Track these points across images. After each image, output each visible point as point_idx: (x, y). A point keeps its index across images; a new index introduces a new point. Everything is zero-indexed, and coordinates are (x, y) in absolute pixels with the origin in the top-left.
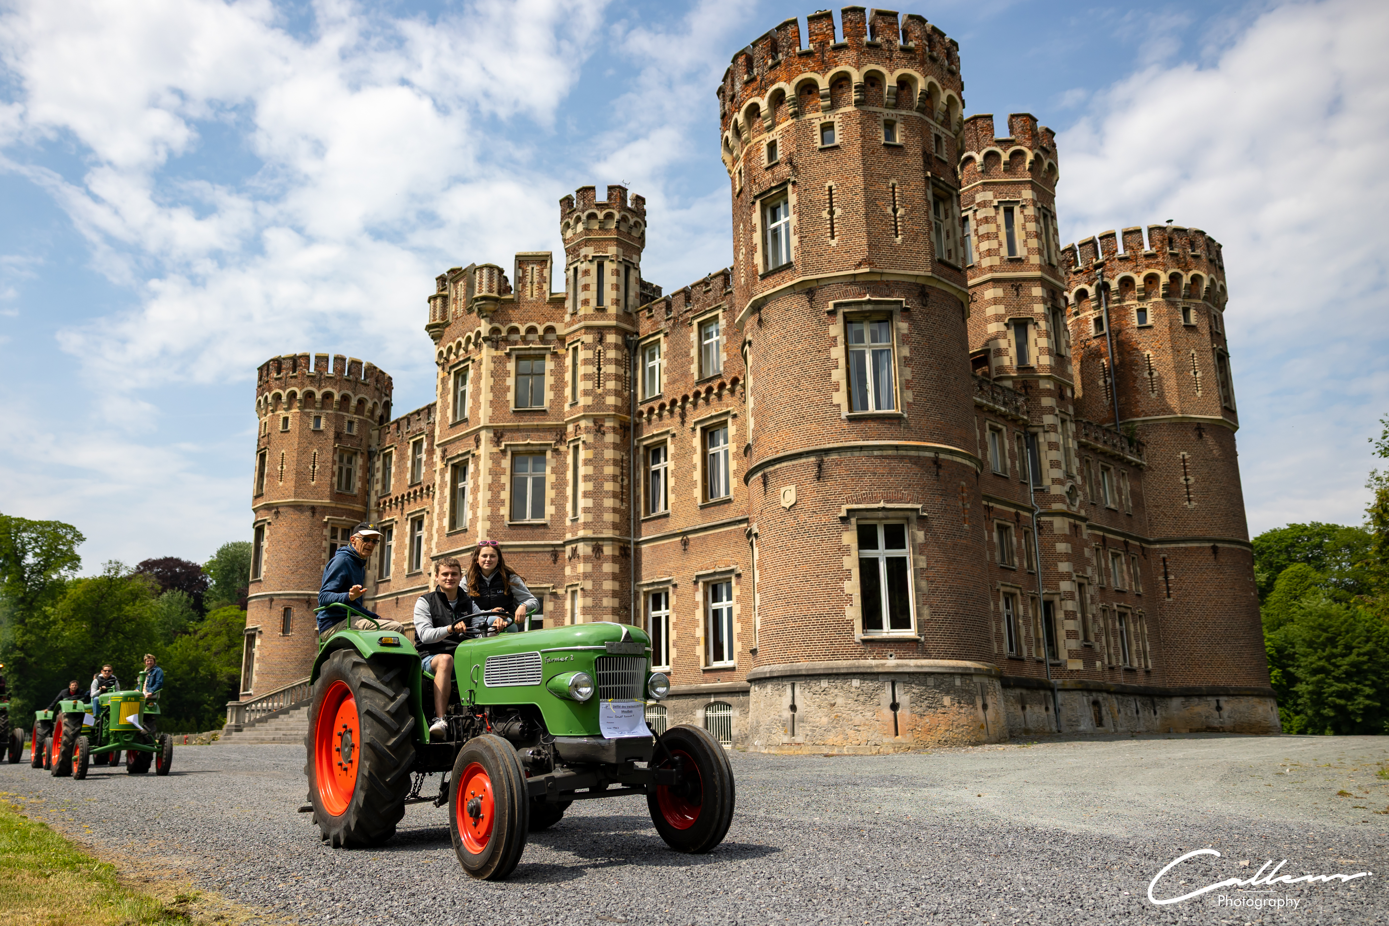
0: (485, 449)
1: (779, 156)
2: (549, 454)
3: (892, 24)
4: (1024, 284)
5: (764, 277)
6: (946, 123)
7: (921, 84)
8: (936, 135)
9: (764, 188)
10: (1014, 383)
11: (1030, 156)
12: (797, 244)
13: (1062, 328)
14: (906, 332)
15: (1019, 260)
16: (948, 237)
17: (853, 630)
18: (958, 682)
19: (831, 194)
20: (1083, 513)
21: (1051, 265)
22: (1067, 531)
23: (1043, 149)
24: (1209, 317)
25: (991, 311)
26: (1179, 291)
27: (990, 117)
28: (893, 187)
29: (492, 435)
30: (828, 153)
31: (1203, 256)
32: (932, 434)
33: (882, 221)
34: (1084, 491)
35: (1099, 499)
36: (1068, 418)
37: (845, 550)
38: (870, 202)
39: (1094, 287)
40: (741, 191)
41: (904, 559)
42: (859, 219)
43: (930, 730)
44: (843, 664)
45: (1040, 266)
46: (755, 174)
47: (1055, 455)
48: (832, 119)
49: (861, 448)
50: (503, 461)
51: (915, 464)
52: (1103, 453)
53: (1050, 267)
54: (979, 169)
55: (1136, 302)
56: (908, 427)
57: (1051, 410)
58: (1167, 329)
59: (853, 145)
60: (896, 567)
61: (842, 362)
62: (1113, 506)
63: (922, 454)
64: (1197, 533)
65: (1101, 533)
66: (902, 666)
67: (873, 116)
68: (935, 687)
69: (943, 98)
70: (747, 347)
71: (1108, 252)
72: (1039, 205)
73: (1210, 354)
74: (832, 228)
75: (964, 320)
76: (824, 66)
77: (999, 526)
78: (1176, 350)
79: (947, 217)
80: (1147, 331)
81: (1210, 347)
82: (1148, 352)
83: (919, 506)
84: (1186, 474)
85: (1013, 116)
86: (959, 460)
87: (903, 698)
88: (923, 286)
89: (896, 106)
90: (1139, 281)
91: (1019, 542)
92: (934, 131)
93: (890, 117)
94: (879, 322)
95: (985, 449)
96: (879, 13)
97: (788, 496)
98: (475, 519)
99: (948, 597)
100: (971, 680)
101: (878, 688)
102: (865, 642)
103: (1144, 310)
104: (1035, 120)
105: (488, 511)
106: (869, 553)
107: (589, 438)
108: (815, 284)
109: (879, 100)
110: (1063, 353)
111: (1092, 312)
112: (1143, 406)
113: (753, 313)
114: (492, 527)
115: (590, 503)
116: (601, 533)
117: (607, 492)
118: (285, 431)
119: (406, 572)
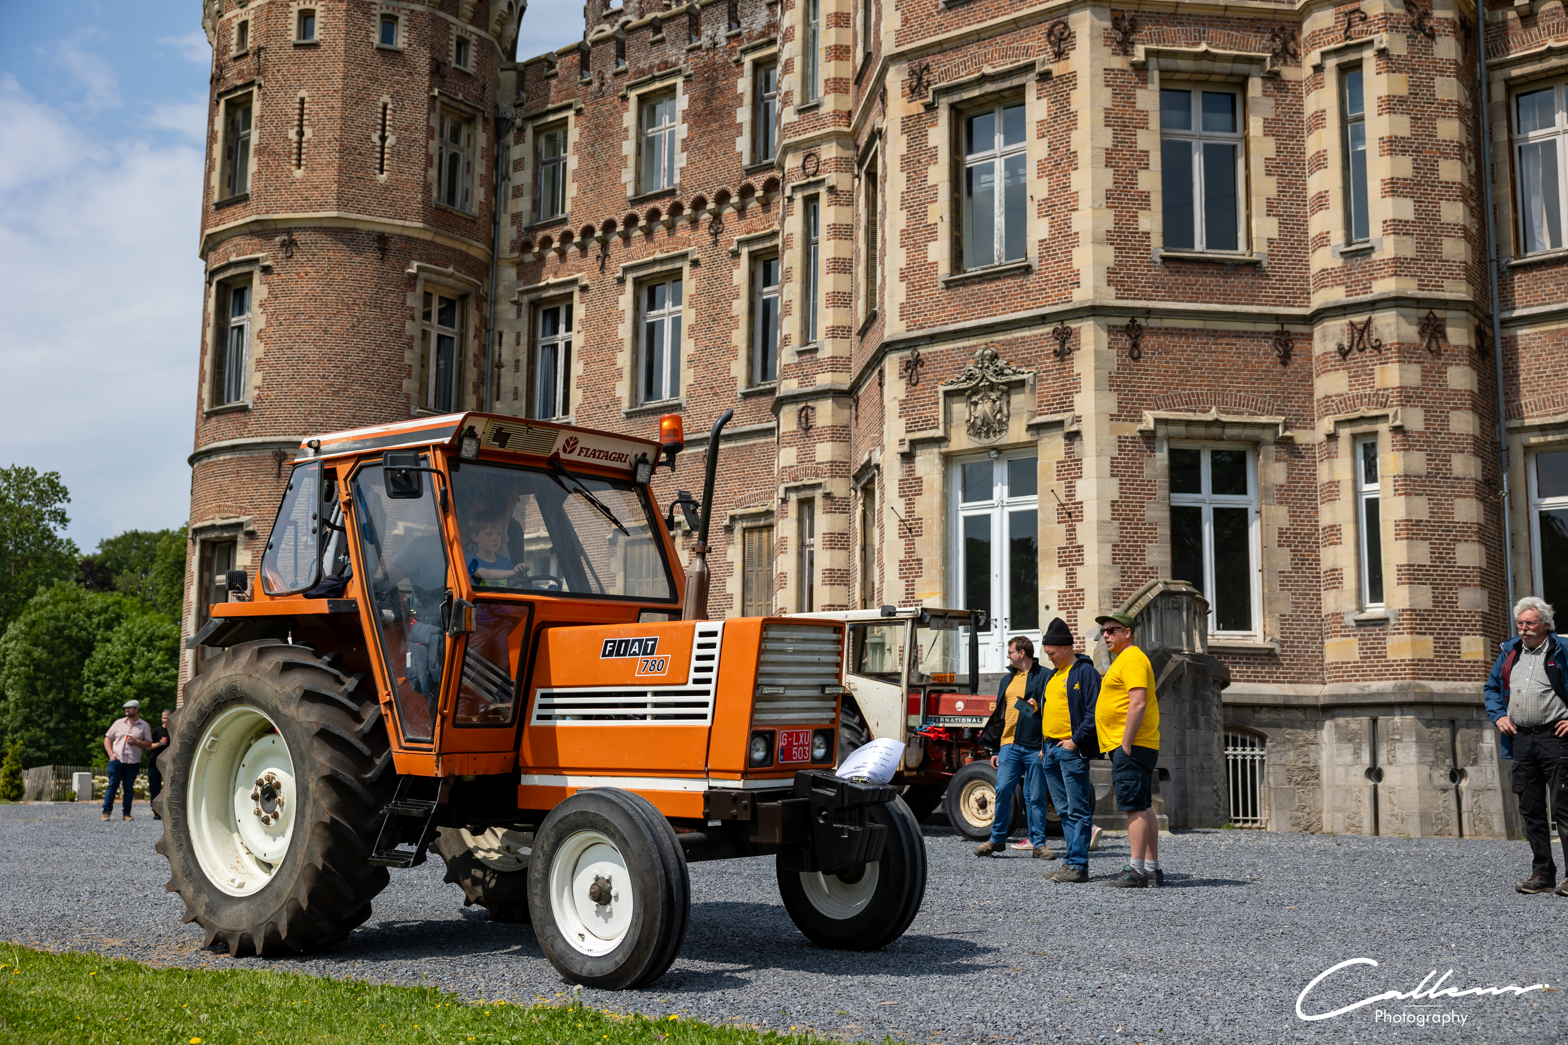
0: (1086, 60)
2: (1255, 87)
29: (1108, 24)
50: (1140, 94)
105: (1108, 219)
107: (1399, 46)
114: (1119, 264)
115: (1406, 209)
116: (1439, 287)
117: (1447, 185)
118: (306, 45)
119: (625, 406)
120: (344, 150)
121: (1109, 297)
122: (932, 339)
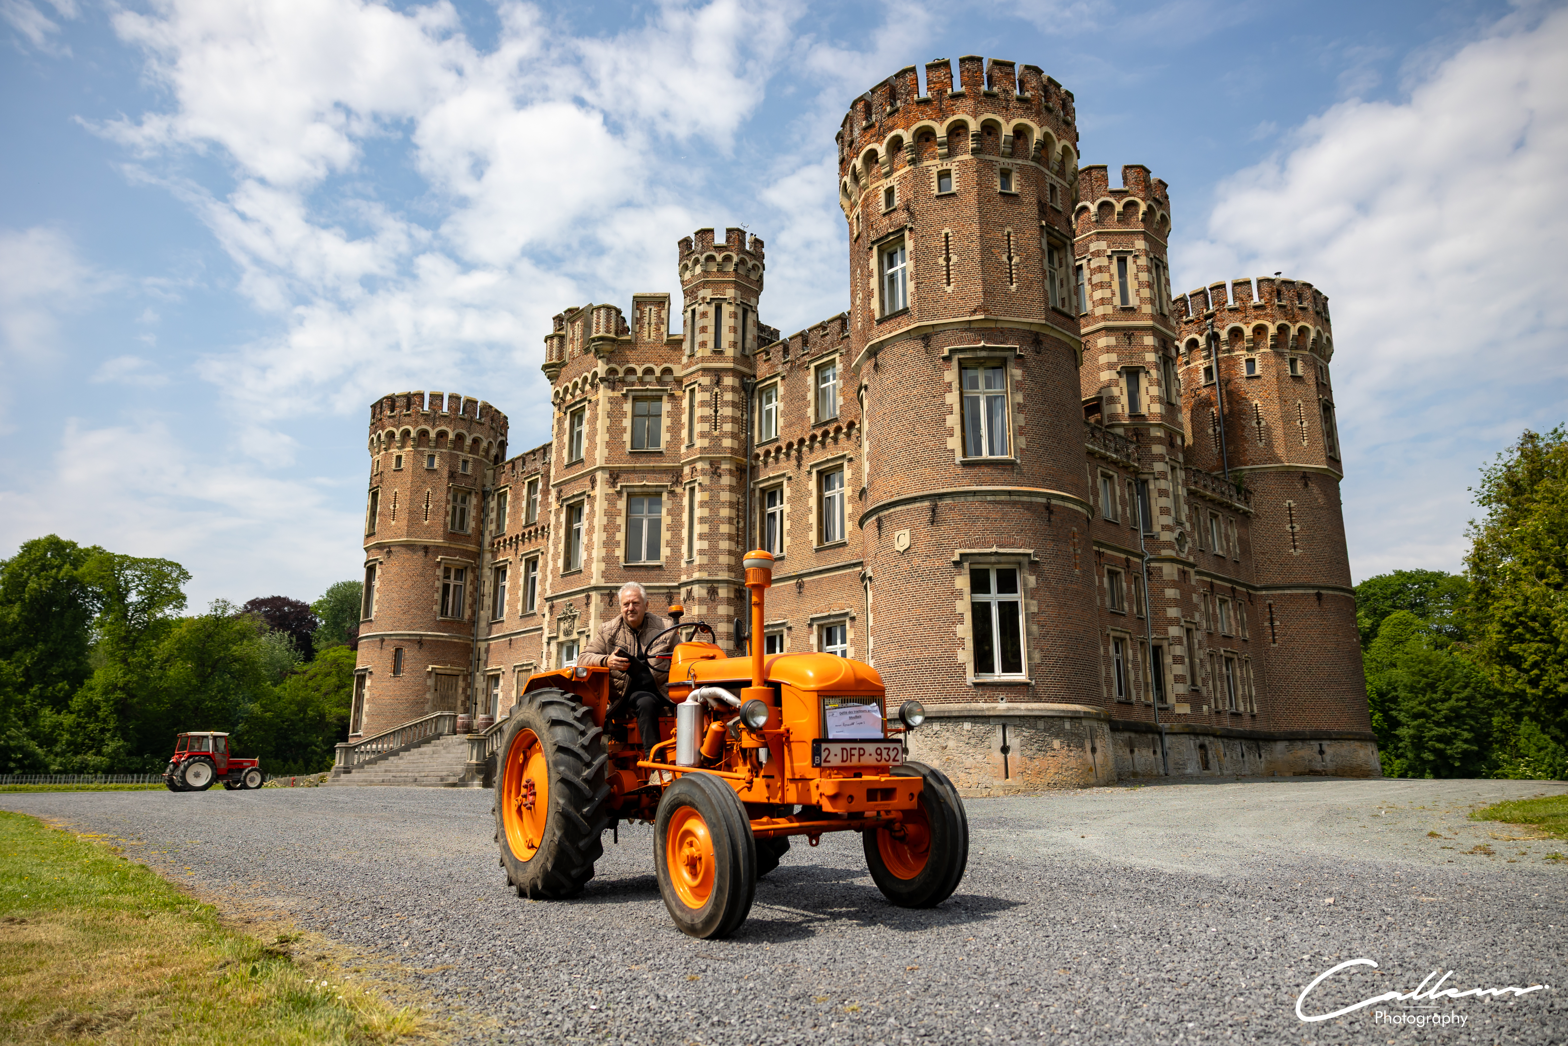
0: (600, 490)
1: (897, 202)
2: (665, 496)
3: (1008, 74)
4: (1136, 333)
5: (880, 322)
6: (1061, 173)
7: (1037, 134)
8: (1051, 185)
9: (881, 235)
10: (1126, 430)
11: (1143, 207)
12: (913, 290)
13: (1173, 377)
14: (1020, 378)
15: (1132, 309)
16: (1062, 285)
17: (965, 673)
18: (1067, 726)
19: (947, 241)
20: (1191, 559)
21: (1162, 314)
22: (1176, 577)
23: (1156, 200)
24: (1315, 368)
25: (1103, 359)
26: (1287, 342)
27: (1104, 168)
28: (1009, 235)
29: (608, 476)
30: (945, 200)
31: (1310, 308)
32: (1044, 480)
33: (997, 268)
34: (1193, 538)
35: (1208, 545)
36: (1178, 465)
37: (959, 594)
38: (986, 250)
39: (1204, 337)
40: (858, 236)
41: (1015, 604)
42: (974, 266)
43: (1040, 773)
44: (955, 707)
45: (1152, 315)
46: (872, 219)
47: (1164, 502)
48: (948, 167)
49: (975, 493)
50: (619, 502)
51: (1028, 509)
52: (1212, 500)
53: (1161, 316)
54: (1094, 219)
55: (1245, 352)
56: (1021, 473)
57: (1161, 458)
58: (1274, 379)
59: (969, 193)
60: (1009, 612)
61: (957, 408)
62: (1221, 553)
63: (1034, 499)
64: (1302, 580)
65: (1209, 579)
66: (1013, 709)
67: (990, 165)
68: (1045, 730)
69: (1059, 148)
70: (863, 391)
71: (1219, 302)
72: (1152, 255)
73: (1316, 405)
74: (948, 274)
75: (1077, 368)
76: (942, 115)
77: (1109, 571)
78: (1283, 401)
79: (1061, 266)
80: (1256, 381)
81: (1315, 398)
82: (1256, 402)
83: (1031, 551)
84: (1291, 522)
85: (1127, 167)
86: (1071, 506)
87: (1014, 741)
88: (1037, 334)
89: (1012, 155)
90: (1248, 332)
91: (1129, 588)
92: (1049, 181)
93: (1006, 166)
94: (993, 368)
95: (1096, 495)
96: (996, 63)
97: (902, 540)
98: (590, 559)
99: (1059, 642)
100: (1081, 723)
101: (989, 732)
102: (976, 685)
103: (1253, 360)
104: (1148, 172)
105: (603, 552)
106: (981, 598)
107: (706, 480)
108: (931, 330)
109: (996, 149)
110: (1174, 401)
111: (1202, 361)
112: (1251, 454)
113: (869, 358)
114: (607, 569)
115: (705, 545)
116: (717, 575)
117: (722, 534)
118: (399, 470)
119: (520, 613)
120: (410, 512)
121: (602, 583)
122: (557, 597)
